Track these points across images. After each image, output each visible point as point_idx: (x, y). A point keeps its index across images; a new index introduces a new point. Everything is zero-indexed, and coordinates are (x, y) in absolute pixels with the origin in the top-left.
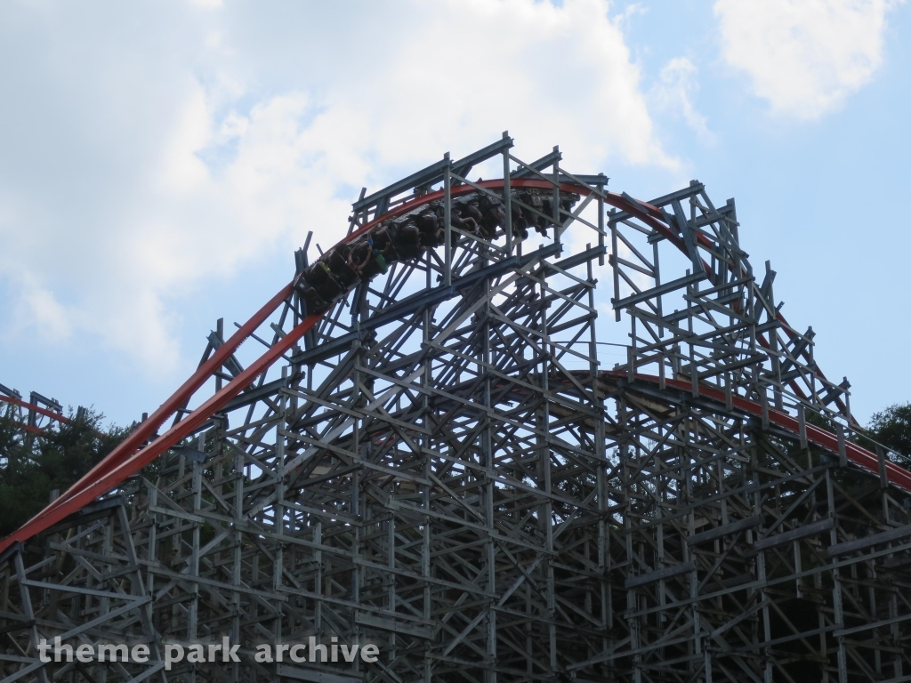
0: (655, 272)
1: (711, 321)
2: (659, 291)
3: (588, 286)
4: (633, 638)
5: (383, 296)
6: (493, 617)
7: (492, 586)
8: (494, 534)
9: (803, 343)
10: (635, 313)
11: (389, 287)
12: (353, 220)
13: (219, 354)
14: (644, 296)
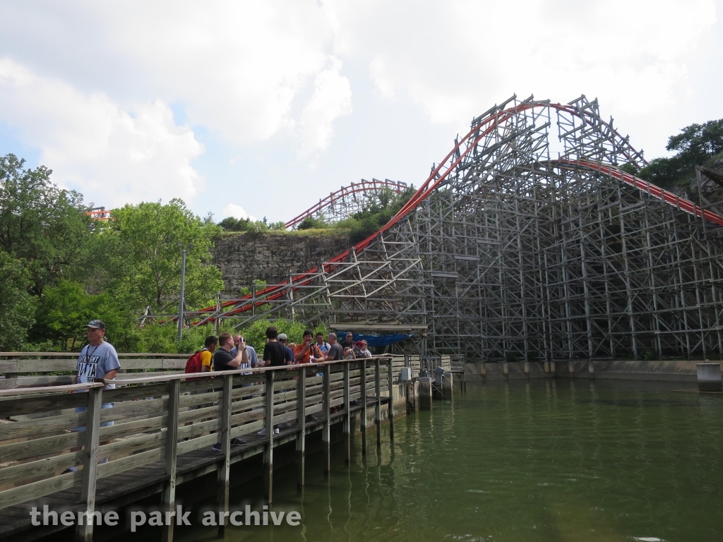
0: (573, 125)
1: (590, 139)
2: (574, 131)
3: (546, 135)
4: (564, 239)
5: (484, 147)
6: (519, 237)
7: (518, 228)
8: (518, 213)
9: (625, 140)
10: (566, 139)
11: (485, 144)
12: (472, 127)
13: (434, 173)
14: (570, 133)
